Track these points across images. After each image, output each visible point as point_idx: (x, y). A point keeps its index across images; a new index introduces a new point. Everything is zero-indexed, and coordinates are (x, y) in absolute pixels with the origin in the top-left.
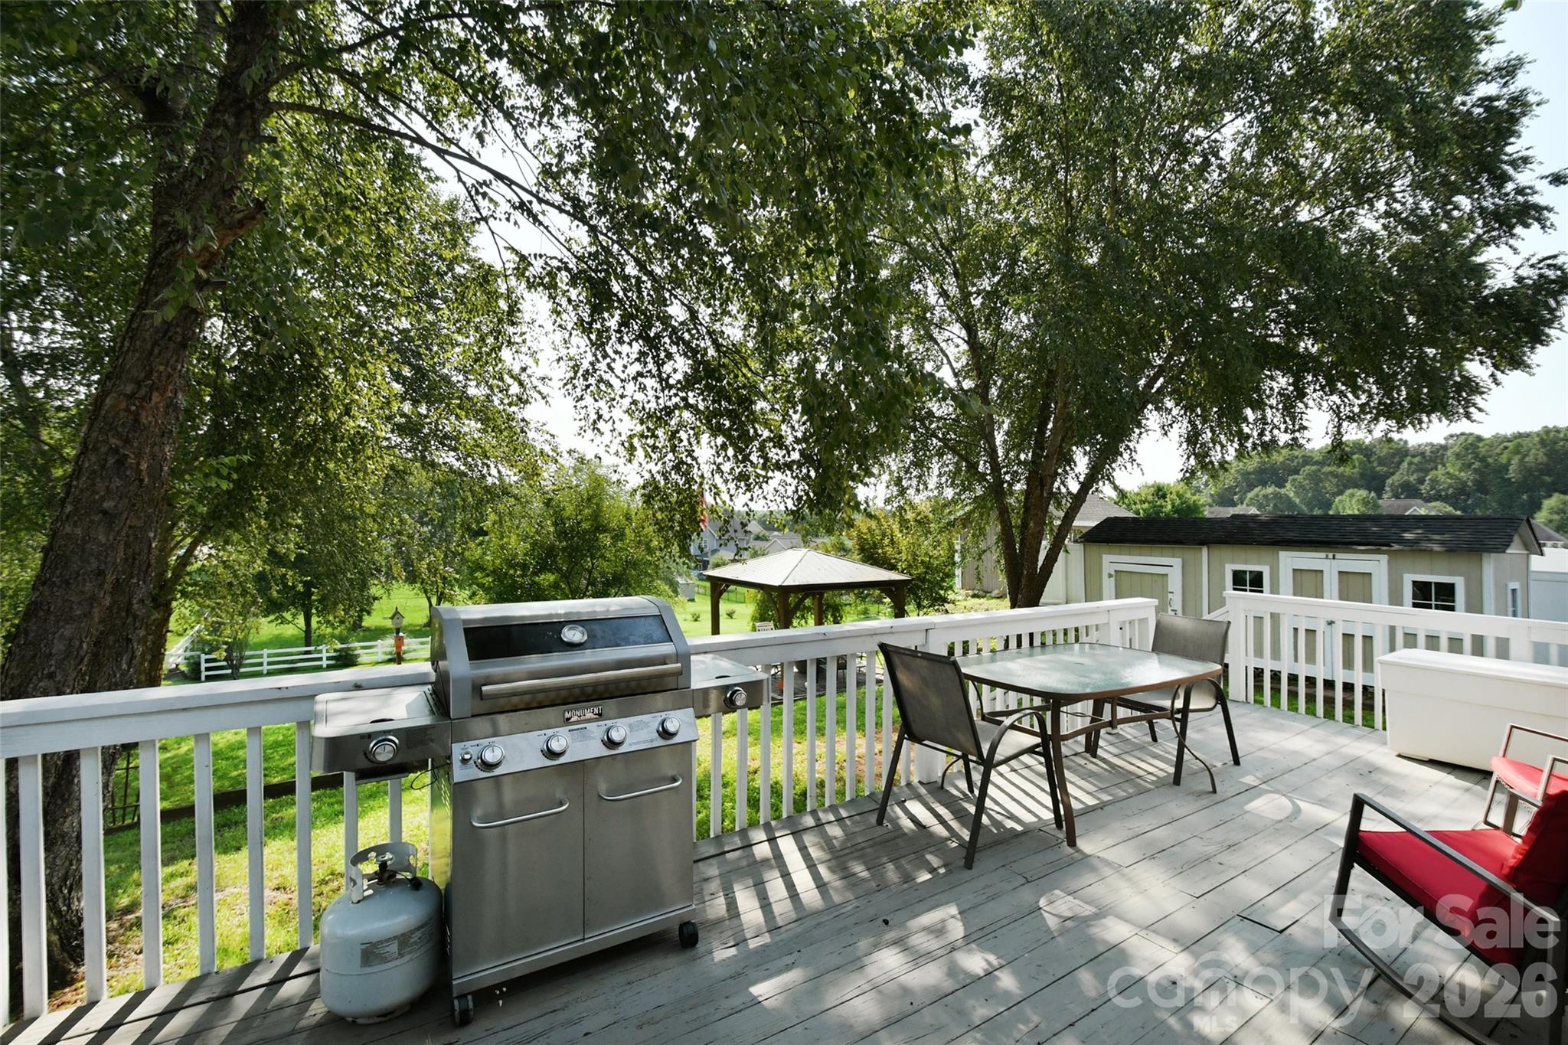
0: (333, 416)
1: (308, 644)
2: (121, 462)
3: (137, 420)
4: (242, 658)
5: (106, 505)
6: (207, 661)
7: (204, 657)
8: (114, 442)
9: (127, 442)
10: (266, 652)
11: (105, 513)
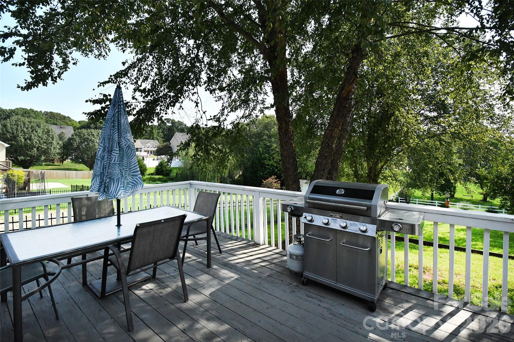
0: (398, 127)
1: (432, 200)
2: (328, 145)
3: (332, 135)
4: (410, 200)
5: (325, 155)
6: (400, 199)
7: (399, 198)
8: (327, 141)
9: (330, 140)
10: (417, 200)
11: (325, 156)
